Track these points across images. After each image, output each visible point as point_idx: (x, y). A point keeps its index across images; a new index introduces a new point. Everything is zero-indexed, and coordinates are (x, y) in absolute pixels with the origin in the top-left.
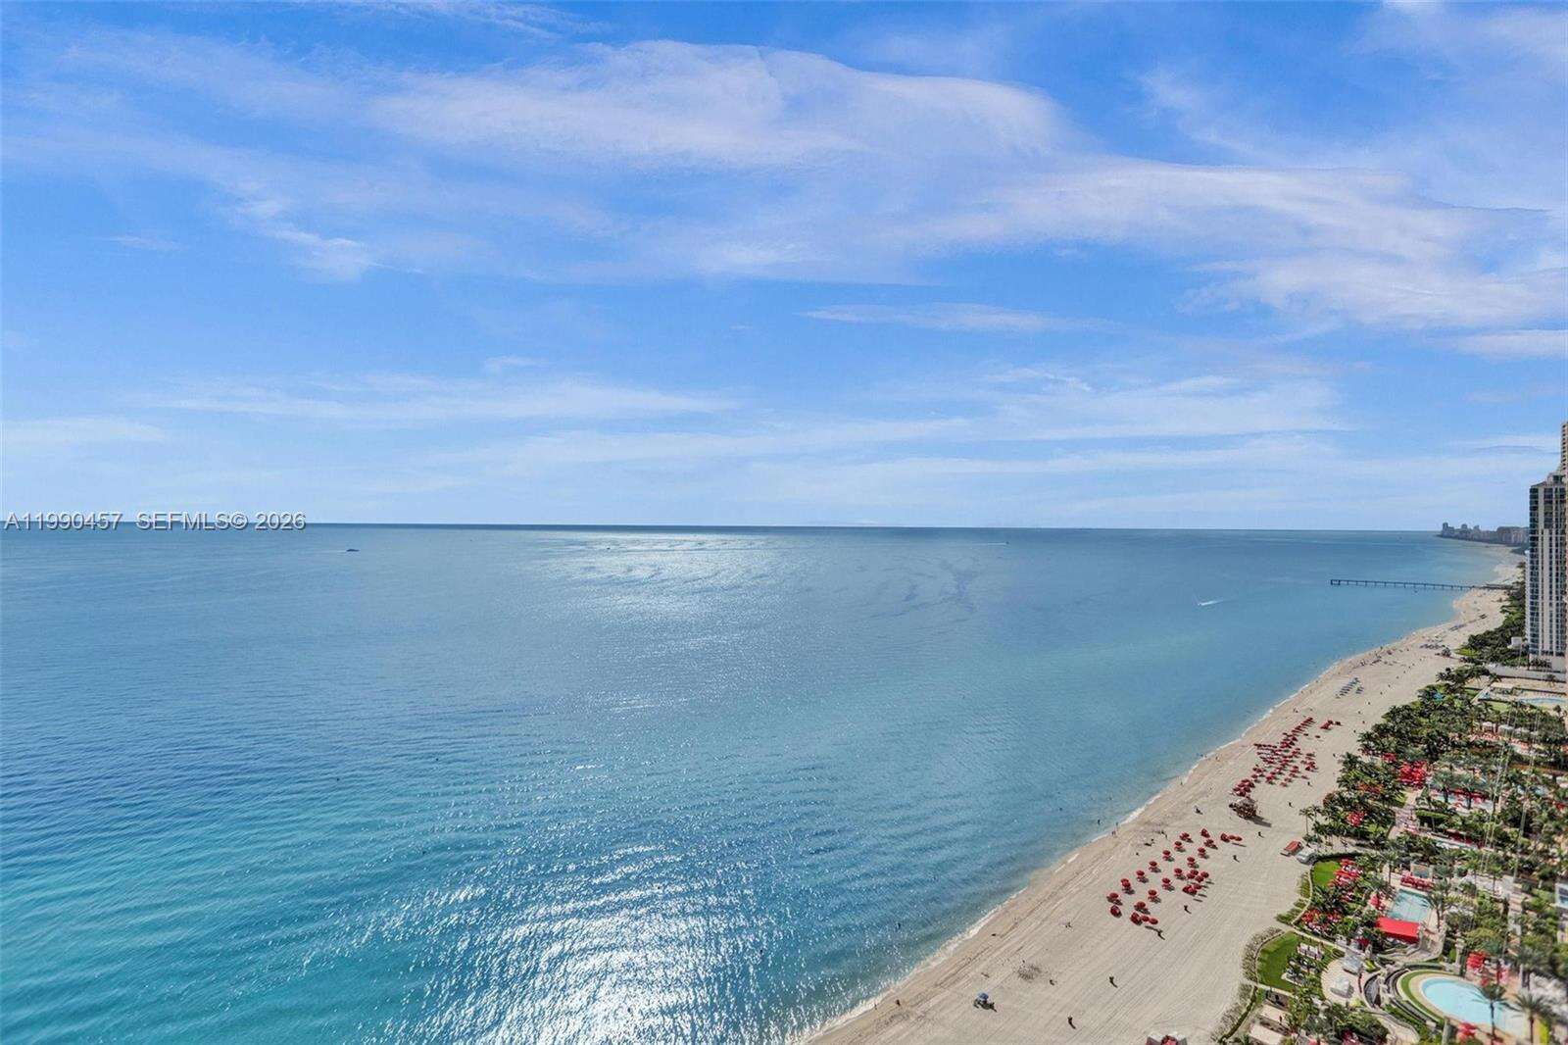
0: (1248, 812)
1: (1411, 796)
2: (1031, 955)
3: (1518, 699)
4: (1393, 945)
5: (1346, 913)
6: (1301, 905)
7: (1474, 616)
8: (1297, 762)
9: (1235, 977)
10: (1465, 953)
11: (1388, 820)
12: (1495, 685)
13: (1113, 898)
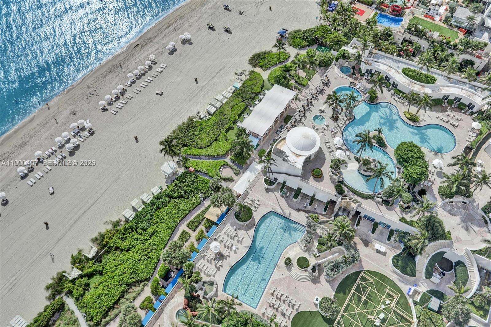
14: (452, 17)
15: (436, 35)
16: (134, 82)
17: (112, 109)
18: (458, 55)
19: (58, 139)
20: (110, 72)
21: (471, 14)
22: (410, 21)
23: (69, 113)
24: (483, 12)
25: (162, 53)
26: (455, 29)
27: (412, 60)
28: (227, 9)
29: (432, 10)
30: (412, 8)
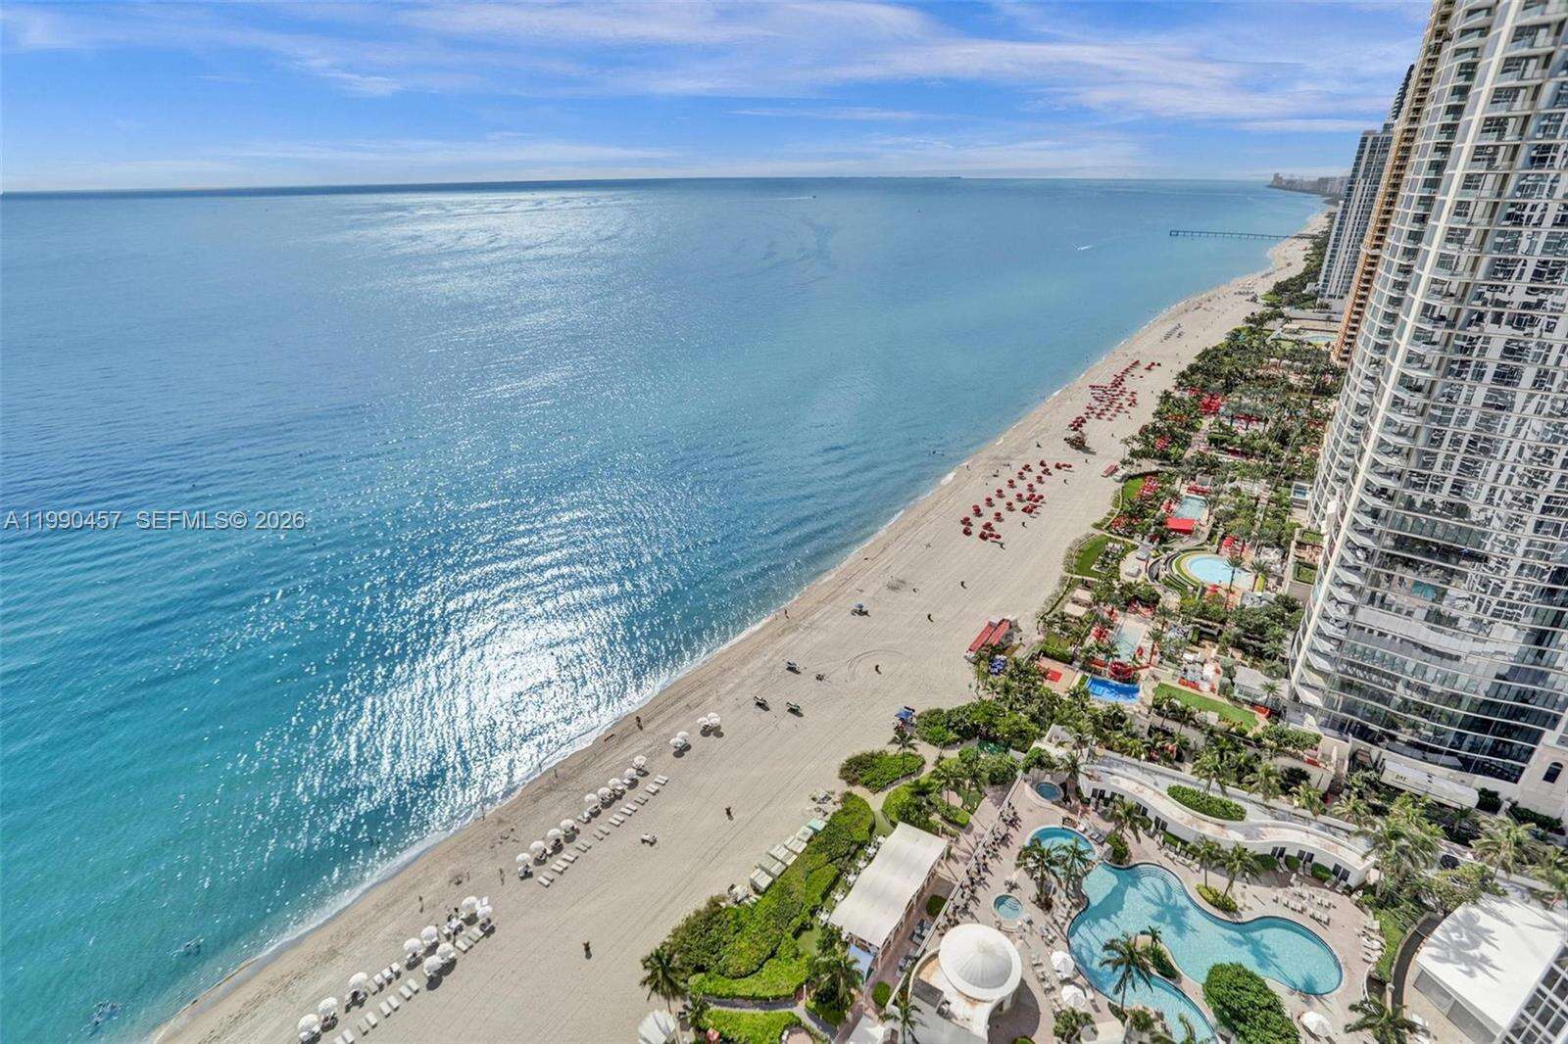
0: (1079, 444)
1: (1206, 423)
2: (897, 572)
3: (1300, 337)
4: (1174, 537)
5: (1145, 517)
6: (1111, 514)
7: (1283, 263)
8: (1122, 400)
9: (1059, 571)
10: (1223, 537)
11: (1187, 444)
12: (1286, 326)
13: (966, 521)
14: (1233, 684)
15: (1212, 718)
16: (595, 814)
17: (542, 875)
18: (1271, 758)
19: (412, 943)
20: (550, 790)
21: (1269, 681)
22: (1154, 690)
23: (448, 879)
24: (1287, 676)
25: (661, 752)
26: (1246, 707)
27: (1178, 769)
28: (792, 669)
29: (1190, 672)
30: (1151, 668)
